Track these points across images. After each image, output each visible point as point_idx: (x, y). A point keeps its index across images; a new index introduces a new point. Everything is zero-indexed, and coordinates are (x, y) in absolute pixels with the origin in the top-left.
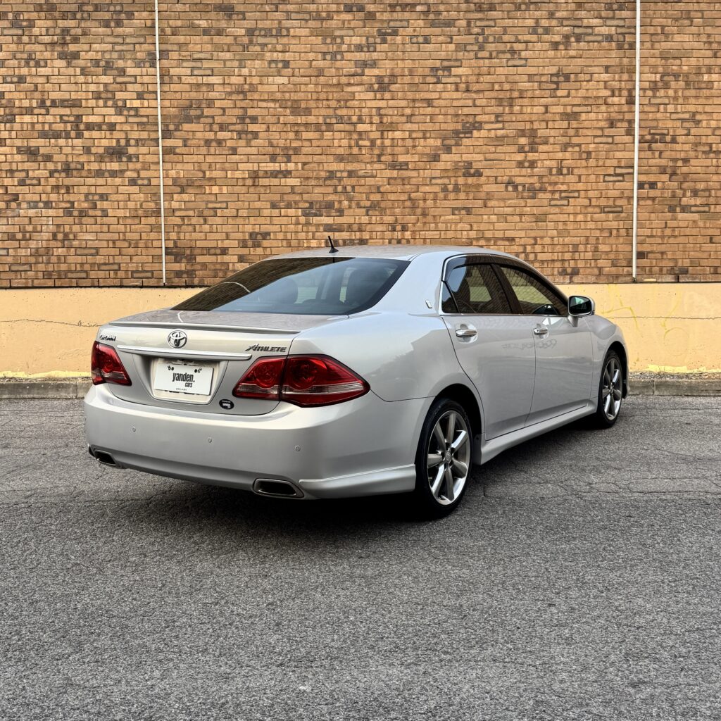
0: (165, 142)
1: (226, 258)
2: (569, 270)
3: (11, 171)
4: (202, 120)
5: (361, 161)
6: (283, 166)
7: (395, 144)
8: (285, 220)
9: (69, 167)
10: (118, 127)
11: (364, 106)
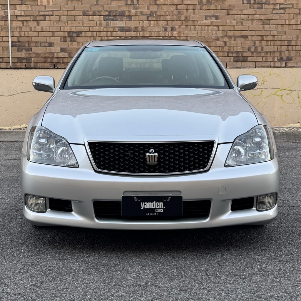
1: (53, 49)
2: (285, 58)
8: (92, 24)
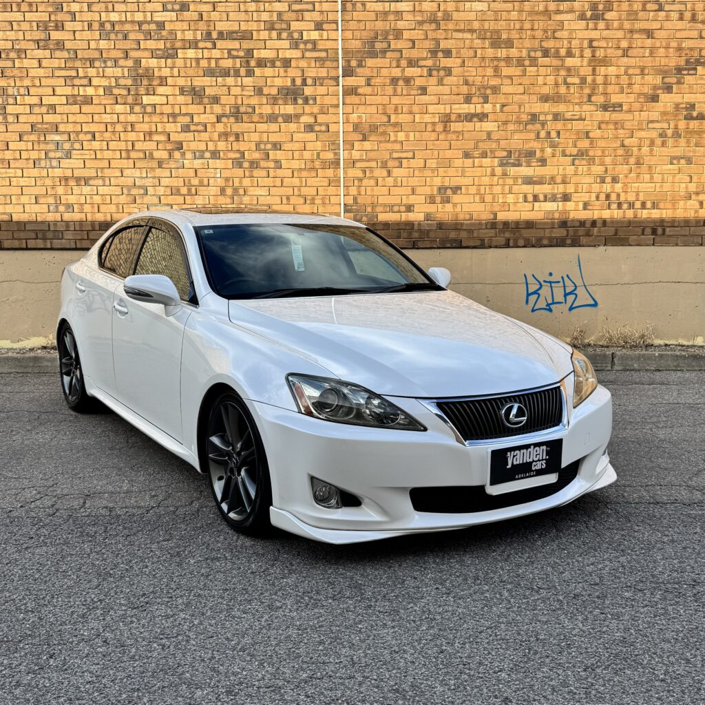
0: (345, 80)
1: (412, 216)
3: (174, 115)
4: (389, 54)
5: (569, 101)
6: (479, 109)
7: (609, 82)
8: (478, 171)
9: (239, 111)
10: (293, 64)
11: (574, 37)
